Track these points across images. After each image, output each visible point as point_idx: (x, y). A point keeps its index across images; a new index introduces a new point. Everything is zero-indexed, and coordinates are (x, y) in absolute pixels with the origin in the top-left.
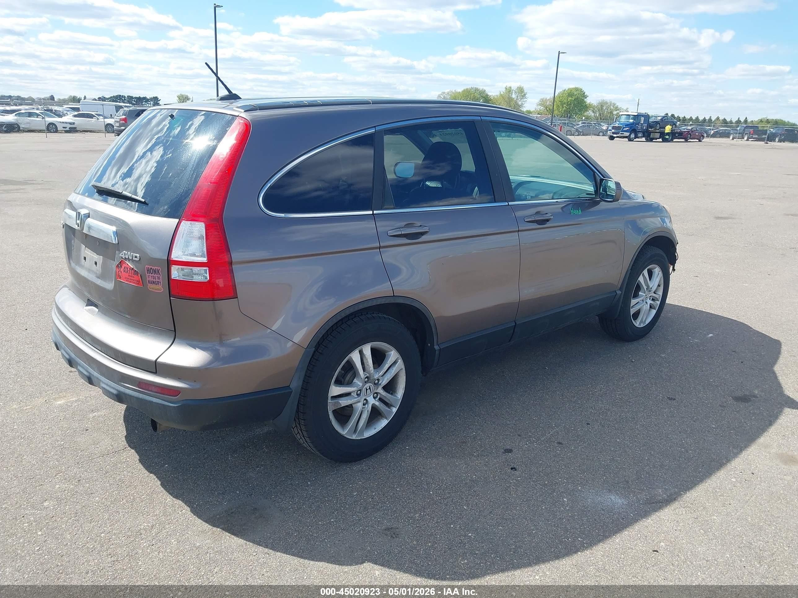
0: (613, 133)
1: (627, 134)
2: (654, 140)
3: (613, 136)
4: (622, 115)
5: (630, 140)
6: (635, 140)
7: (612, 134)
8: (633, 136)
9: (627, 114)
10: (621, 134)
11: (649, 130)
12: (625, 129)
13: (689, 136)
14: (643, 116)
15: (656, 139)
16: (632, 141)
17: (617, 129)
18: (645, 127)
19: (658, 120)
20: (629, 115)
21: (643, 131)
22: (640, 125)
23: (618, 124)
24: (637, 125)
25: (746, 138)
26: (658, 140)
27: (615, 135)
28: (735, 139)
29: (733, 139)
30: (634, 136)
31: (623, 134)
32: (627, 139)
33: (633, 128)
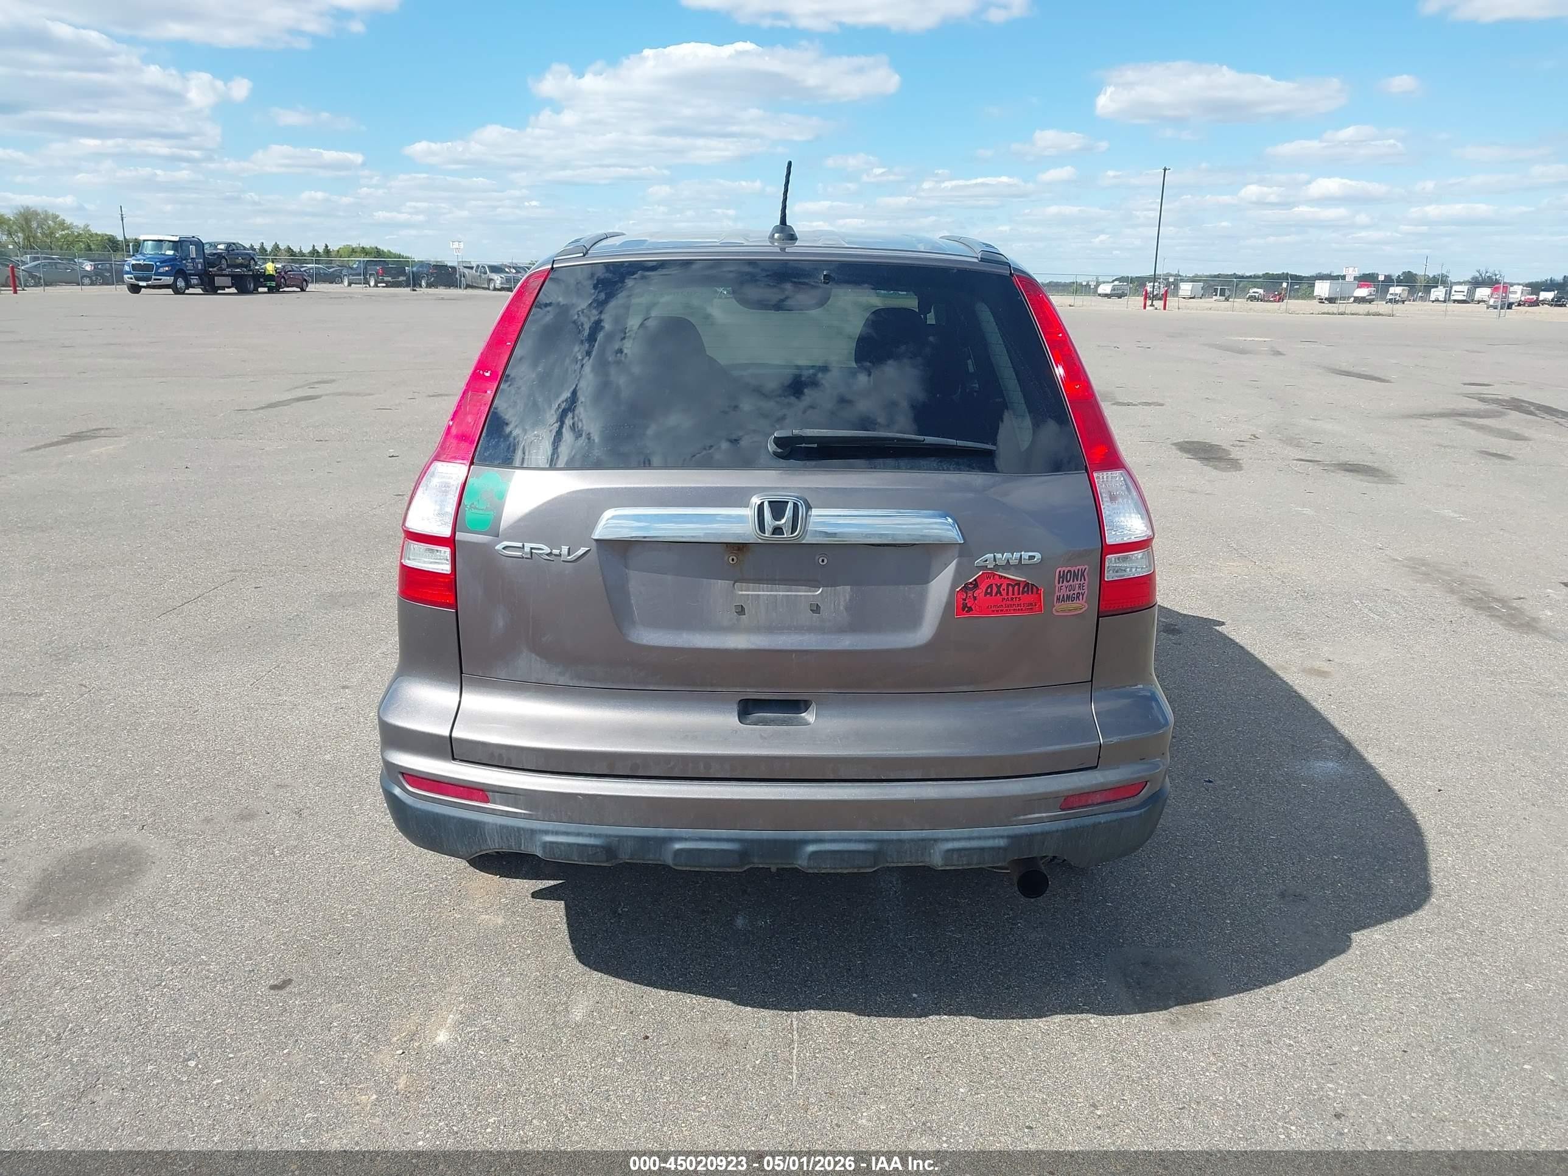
0: (138, 279)
1: (169, 280)
2: (219, 292)
3: (138, 285)
4: (144, 241)
5: (177, 292)
6: (187, 291)
7: (134, 281)
8: (181, 283)
9: (157, 239)
10: (155, 280)
11: (210, 271)
12: (161, 270)
13: (282, 280)
14: (191, 243)
15: (223, 288)
16: (183, 293)
17: (143, 271)
18: (200, 266)
19: (219, 251)
20: (161, 241)
21: (197, 273)
22: (190, 261)
23: (144, 260)
24: (184, 262)
25: (372, 283)
26: (227, 290)
27: (142, 284)
28: (353, 285)
29: (350, 284)
30: (183, 284)
31: (160, 280)
32: (170, 291)
33: (177, 268)
